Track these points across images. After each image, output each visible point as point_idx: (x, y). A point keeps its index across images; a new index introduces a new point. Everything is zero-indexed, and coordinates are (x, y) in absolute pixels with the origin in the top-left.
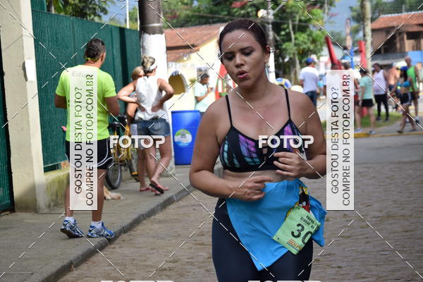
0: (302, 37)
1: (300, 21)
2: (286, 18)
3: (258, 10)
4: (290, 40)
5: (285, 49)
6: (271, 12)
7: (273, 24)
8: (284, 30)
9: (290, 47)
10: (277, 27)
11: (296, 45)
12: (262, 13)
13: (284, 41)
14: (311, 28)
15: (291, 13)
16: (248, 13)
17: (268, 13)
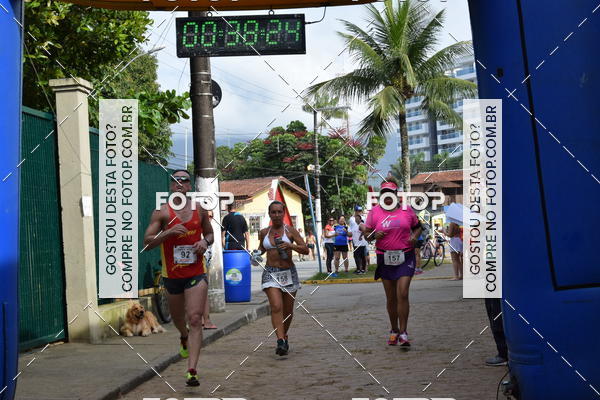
0: (347, 190)
1: (346, 175)
2: (333, 173)
3: (308, 164)
4: (336, 193)
5: (331, 201)
6: (320, 167)
7: (321, 177)
8: (331, 183)
9: (336, 199)
10: (324, 181)
11: (341, 197)
12: (310, 167)
13: (331, 194)
14: (356, 182)
15: (338, 168)
16: (298, 167)
17: (316, 168)
